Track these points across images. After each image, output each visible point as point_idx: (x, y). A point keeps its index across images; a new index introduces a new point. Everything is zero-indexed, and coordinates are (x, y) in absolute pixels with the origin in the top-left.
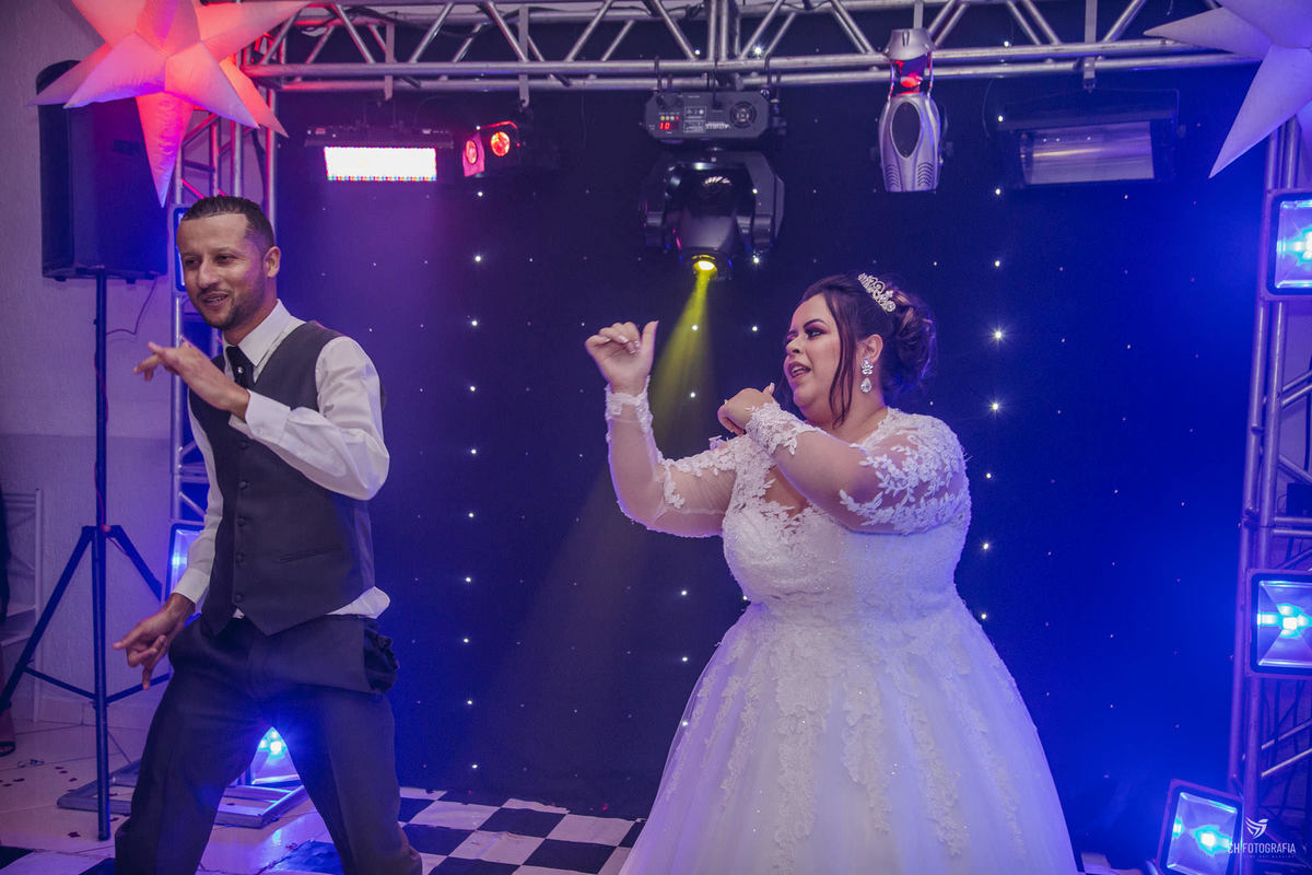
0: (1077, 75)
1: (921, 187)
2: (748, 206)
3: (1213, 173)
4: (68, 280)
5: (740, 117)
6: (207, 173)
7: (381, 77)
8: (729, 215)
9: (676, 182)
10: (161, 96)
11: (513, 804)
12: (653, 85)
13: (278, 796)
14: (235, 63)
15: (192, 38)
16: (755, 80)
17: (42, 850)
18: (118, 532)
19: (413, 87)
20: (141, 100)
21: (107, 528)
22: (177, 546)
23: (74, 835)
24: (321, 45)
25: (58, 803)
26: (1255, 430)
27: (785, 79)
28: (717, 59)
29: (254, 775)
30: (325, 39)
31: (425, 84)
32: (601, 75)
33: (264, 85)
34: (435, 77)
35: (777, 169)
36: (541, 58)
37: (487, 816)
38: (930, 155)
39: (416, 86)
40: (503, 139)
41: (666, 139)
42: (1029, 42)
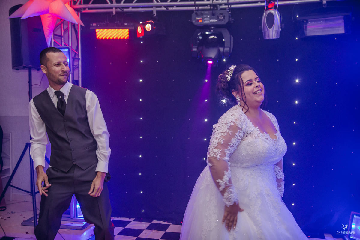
0: (321, 2)
1: (274, 37)
2: (223, 44)
4: (20, 70)
5: (220, 18)
6: (60, 37)
7: (112, 8)
8: (217, 47)
9: (201, 38)
10: (48, 15)
11: (155, 222)
12: (194, 9)
14: (69, 5)
16: (224, 7)
17: (19, 238)
20: (42, 16)
23: (27, 233)
25: (22, 224)
27: (233, 6)
28: (213, 1)
29: (78, 215)
31: (125, 10)
32: (178, 6)
33: (77, 11)
34: (128, 8)
35: (231, 33)
36: (160, 2)
37: (148, 225)
38: (277, 28)
39: (122, 10)
40: (149, 26)
41: (198, 25)
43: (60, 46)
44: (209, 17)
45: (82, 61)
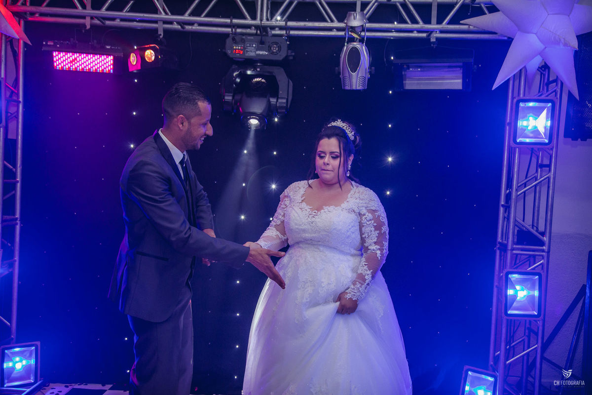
0: (427, 40)
1: (359, 88)
2: (276, 95)
3: (494, 88)
5: (273, 49)
7: (84, 17)
8: (266, 97)
9: (238, 80)
12: (229, 31)
13: (20, 393)
14: (2, 4)
16: (277, 32)
19: (101, 23)
26: (503, 206)
27: (292, 32)
28: (261, 20)
29: (6, 381)
31: (108, 23)
33: (17, 16)
34: (113, 19)
35: (289, 76)
36: (170, 14)
38: (364, 73)
39: (103, 23)
40: (151, 53)
41: (235, 58)
42: (406, 22)
44: (254, 46)
45: (24, 107)
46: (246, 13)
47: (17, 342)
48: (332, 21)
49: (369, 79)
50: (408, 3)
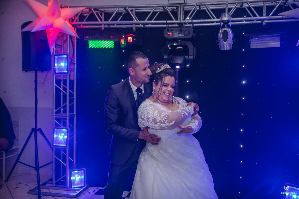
0: (261, 24)
1: (228, 49)
2: (188, 54)
3: (297, 45)
4: (28, 72)
5: (186, 33)
6: (60, 47)
7: (101, 25)
8: (183, 55)
9: (170, 48)
10: (52, 29)
12: (165, 26)
13: (79, 190)
14: (68, 21)
15: (59, 16)
16: (188, 25)
18: (40, 130)
19: (108, 27)
20: (47, 30)
21: (38, 129)
22: (55, 133)
24: (87, 18)
25: (28, 193)
27: (195, 25)
28: (180, 20)
29: (72, 185)
30: (88, 16)
31: (111, 26)
33: (74, 27)
34: (113, 24)
35: (194, 45)
36: (138, 20)
38: (230, 42)
40: (131, 38)
41: (169, 38)
42: (250, 16)
43: (60, 53)
44: (177, 32)
45: (77, 66)
46: (173, 18)
47: (76, 168)
48: (214, 18)
49: (232, 45)
50: (251, 7)
